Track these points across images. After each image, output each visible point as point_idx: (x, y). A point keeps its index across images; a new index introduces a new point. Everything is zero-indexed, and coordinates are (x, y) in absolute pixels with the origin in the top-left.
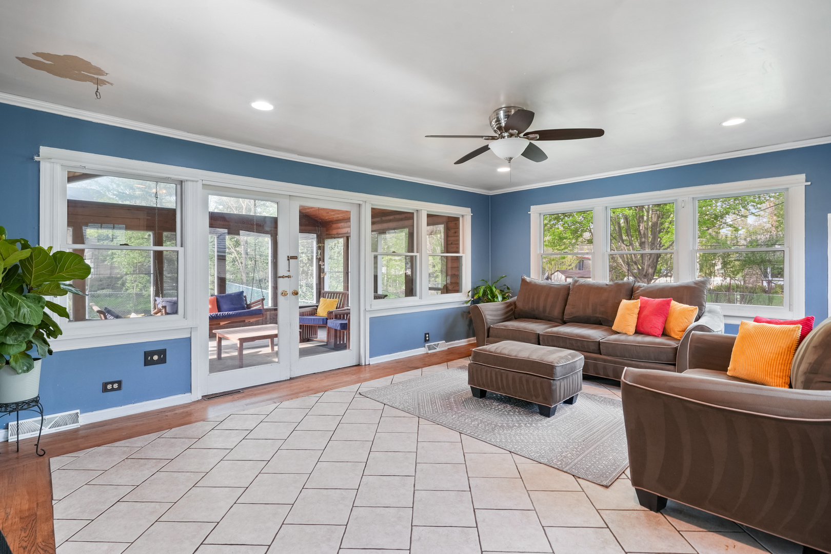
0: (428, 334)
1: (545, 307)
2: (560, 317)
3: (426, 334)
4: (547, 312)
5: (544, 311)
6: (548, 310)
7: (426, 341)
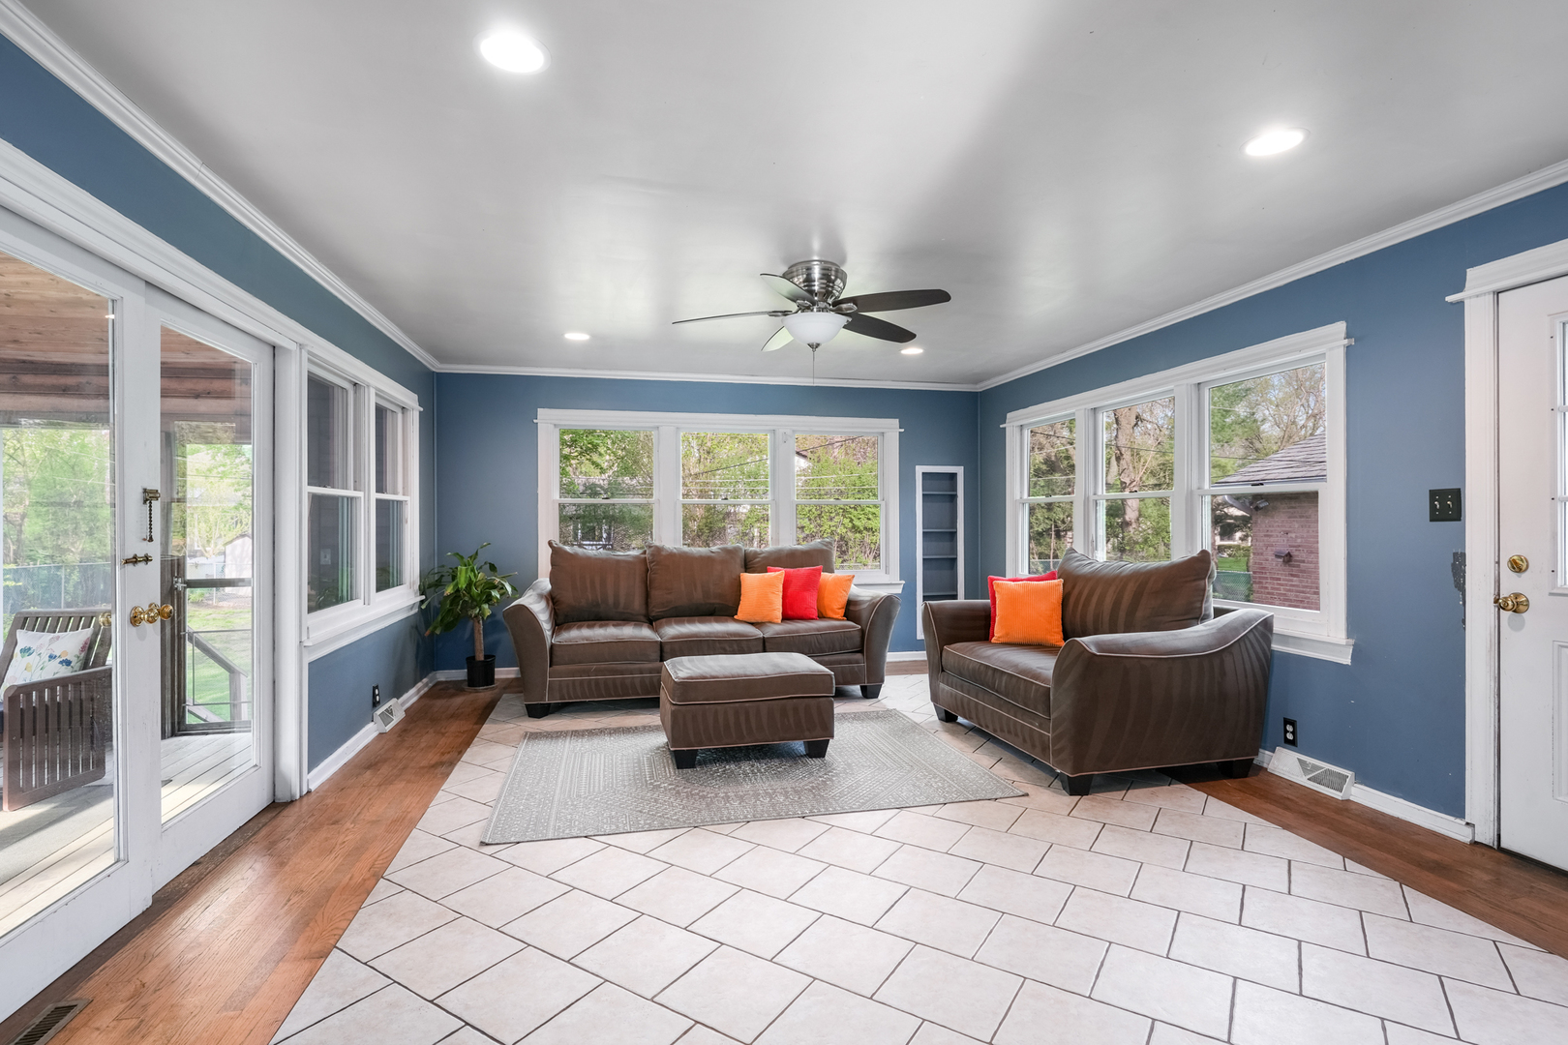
0: (377, 687)
1: (616, 596)
2: (643, 611)
3: (374, 688)
4: (622, 605)
5: (616, 604)
6: (622, 601)
7: (375, 704)
